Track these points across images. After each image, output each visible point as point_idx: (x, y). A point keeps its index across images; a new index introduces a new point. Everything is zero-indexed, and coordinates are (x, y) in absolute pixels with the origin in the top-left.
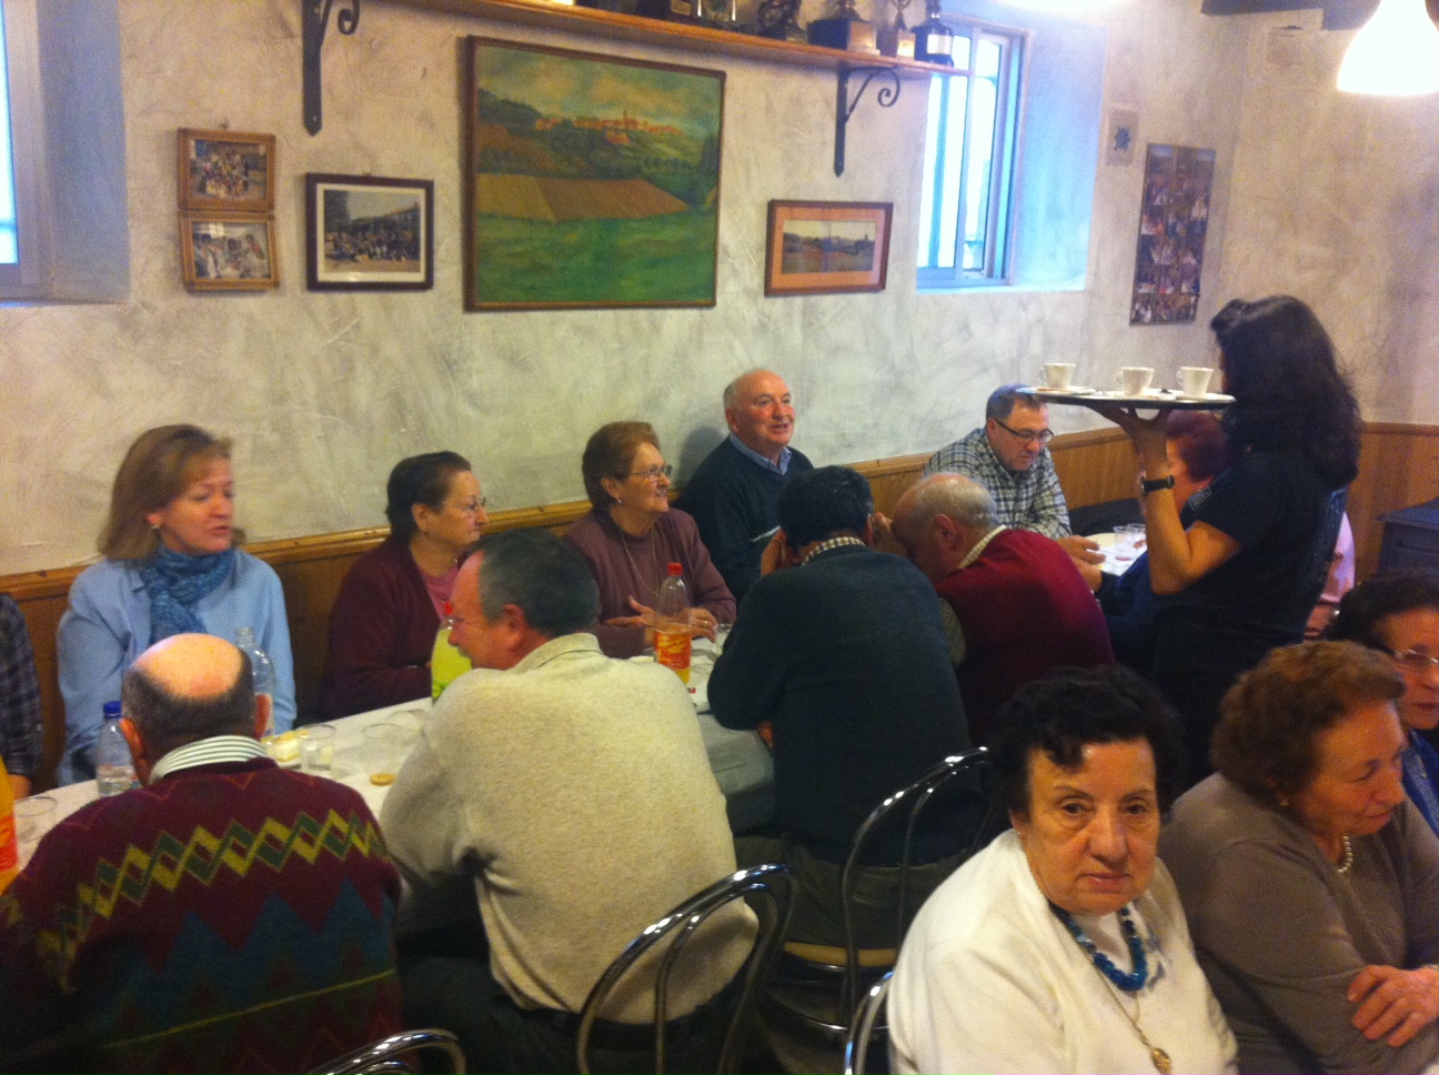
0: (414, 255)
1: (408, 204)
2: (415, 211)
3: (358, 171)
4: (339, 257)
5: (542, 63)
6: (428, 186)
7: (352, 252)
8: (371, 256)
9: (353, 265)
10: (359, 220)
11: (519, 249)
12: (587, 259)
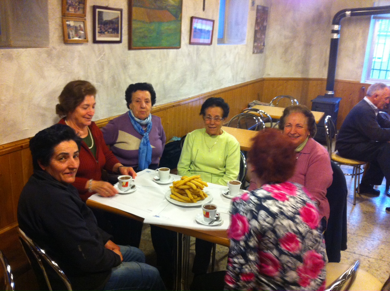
0: (118, 33)
1: (116, 16)
2: (118, 18)
3: (104, 5)
4: (101, 33)
6: (121, 10)
7: (104, 31)
8: (108, 32)
9: (104, 35)
10: (105, 21)
11: (141, 31)
12: (154, 34)
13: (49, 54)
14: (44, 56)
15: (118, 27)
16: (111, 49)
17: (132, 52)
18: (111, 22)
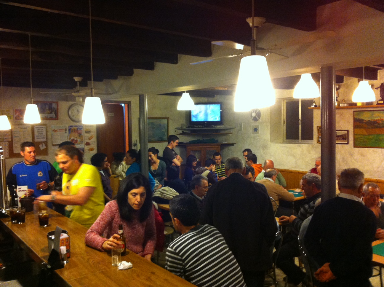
0: (346, 140)
1: (345, 133)
2: (346, 134)
3: (339, 129)
5: (364, 113)
6: (348, 131)
7: (337, 139)
8: (340, 140)
9: (337, 141)
10: (338, 135)
11: (362, 139)
12: (374, 140)
13: (313, 147)
14: (311, 147)
15: (346, 138)
16: (342, 147)
17: (357, 149)
18: (342, 136)
